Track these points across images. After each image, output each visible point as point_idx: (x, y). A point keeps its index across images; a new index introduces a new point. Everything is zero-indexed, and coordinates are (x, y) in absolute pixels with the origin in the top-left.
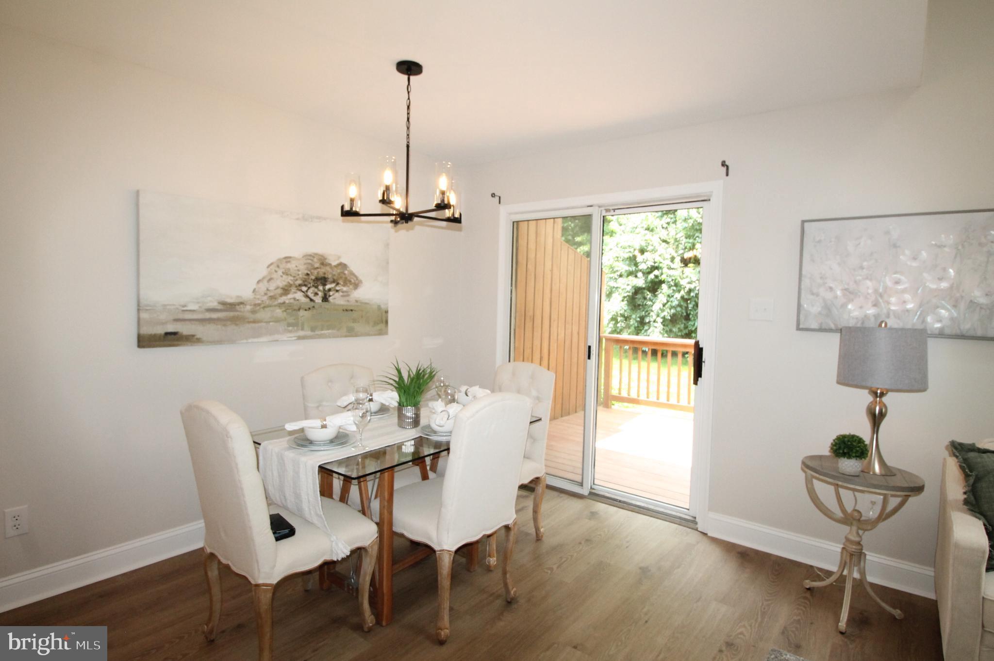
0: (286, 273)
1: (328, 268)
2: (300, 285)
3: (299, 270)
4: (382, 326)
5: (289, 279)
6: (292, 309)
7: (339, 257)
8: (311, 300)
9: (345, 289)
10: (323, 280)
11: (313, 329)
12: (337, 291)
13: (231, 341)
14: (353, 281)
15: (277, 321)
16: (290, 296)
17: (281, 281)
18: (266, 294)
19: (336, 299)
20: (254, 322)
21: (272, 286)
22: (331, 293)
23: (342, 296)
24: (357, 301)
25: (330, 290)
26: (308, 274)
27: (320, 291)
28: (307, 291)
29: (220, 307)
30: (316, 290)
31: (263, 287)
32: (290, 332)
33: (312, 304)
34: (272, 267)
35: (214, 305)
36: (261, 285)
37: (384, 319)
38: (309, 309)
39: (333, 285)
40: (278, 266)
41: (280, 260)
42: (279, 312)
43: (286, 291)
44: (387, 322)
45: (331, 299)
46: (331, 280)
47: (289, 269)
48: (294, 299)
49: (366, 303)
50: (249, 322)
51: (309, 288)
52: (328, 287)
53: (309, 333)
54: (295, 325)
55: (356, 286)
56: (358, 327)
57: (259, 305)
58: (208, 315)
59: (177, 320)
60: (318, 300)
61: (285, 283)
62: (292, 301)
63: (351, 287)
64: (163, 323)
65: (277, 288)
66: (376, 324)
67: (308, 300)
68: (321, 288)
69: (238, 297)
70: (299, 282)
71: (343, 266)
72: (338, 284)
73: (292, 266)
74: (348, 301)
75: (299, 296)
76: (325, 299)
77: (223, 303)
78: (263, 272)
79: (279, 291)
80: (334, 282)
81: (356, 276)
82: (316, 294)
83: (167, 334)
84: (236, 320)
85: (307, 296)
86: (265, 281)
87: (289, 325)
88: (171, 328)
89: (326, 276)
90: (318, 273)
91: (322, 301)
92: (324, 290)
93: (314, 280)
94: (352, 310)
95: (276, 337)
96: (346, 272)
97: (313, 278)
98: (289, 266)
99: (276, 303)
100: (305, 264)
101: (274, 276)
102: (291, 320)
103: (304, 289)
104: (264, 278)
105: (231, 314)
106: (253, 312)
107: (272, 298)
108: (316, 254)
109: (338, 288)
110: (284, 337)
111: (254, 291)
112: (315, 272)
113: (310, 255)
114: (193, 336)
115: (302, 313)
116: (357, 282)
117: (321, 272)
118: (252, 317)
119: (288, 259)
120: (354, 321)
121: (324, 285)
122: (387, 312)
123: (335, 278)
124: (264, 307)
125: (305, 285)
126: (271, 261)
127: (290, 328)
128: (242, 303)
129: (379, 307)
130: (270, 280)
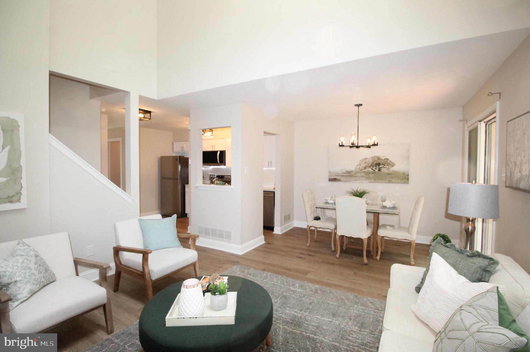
0: (365, 163)
1: (381, 160)
2: (370, 166)
3: (370, 162)
4: (406, 180)
5: (367, 164)
6: (368, 173)
7: (385, 156)
8: (374, 171)
9: (387, 167)
10: (379, 164)
11: (375, 180)
12: (384, 168)
13: (349, 181)
14: (391, 164)
15: (362, 177)
16: (367, 169)
17: (364, 165)
18: (359, 169)
19: (383, 170)
20: (355, 177)
21: (361, 167)
22: (382, 168)
23: (386, 169)
24: (393, 171)
25: (381, 167)
26: (373, 163)
27: (377, 168)
28: (373, 168)
29: (346, 172)
30: (376, 167)
31: (358, 167)
32: (367, 180)
33: (374, 172)
34: (361, 161)
35: (345, 172)
36: (357, 166)
37: (407, 178)
38: (373, 173)
39: (383, 166)
40: (363, 161)
41: (363, 159)
42: (363, 174)
43: (365, 168)
44: (408, 179)
45: (382, 170)
46: (382, 164)
47: (366, 161)
48: (368, 170)
49: (398, 172)
50: (354, 177)
51: (373, 167)
52: (380, 166)
53: (373, 181)
54: (368, 178)
55: (393, 165)
56: (393, 180)
57: (357, 172)
58: (343, 174)
59: (336, 175)
60: (377, 171)
61: (364, 166)
62: (367, 171)
63: (390, 166)
64: (333, 176)
65: (362, 167)
66: (402, 179)
67: (373, 171)
68: (378, 167)
69: (351, 170)
70: (370, 165)
71: (387, 159)
72: (385, 165)
73: (367, 161)
74: (389, 171)
75: (370, 169)
76: (379, 170)
77: (347, 171)
78: (358, 163)
79: (363, 168)
80: (383, 165)
81: (392, 162)
82: (376, 169)
83: (334, 179)
84: (350, 176)
85: (373, 169)
86: (359, 166)
87: (366, 178)
88: (335, 177)
89: (380, 163)
90: (377, 162)
91: (378, 171)
92: (379, 167)
93: (375, 165)
94: (391, 174)
95: (362, 181)
96: (388, 161)
97: (375, 164)
98: (366, 160)
99: (362, 171)
100: (372, 160)
101: (361, 164)
102: (367, 177)
103: (372, 167)
104: (358, 164)
105: (349, 174)
106: (355, 174)
107: (361, 170)
108: (376, 156)
109: (384, 167)
110: (365, 182)
111: (355, 168)
112: (376, 162)
113: (374, 157)
114: (340, 179)
115: (371, 175)
116: (393, 164)
117: (378, 162)
118: (355, 175)
119: (366, 159)
120: (392, 178)
121: (379, 166)
122: (408, 175)
123: (383, 163)
124: (358, 173)
125: (372, 166)
126: (360, 160)
127: (367, 179)
128: (352, 171)
129: (404, 173)
130: (360, 165)
